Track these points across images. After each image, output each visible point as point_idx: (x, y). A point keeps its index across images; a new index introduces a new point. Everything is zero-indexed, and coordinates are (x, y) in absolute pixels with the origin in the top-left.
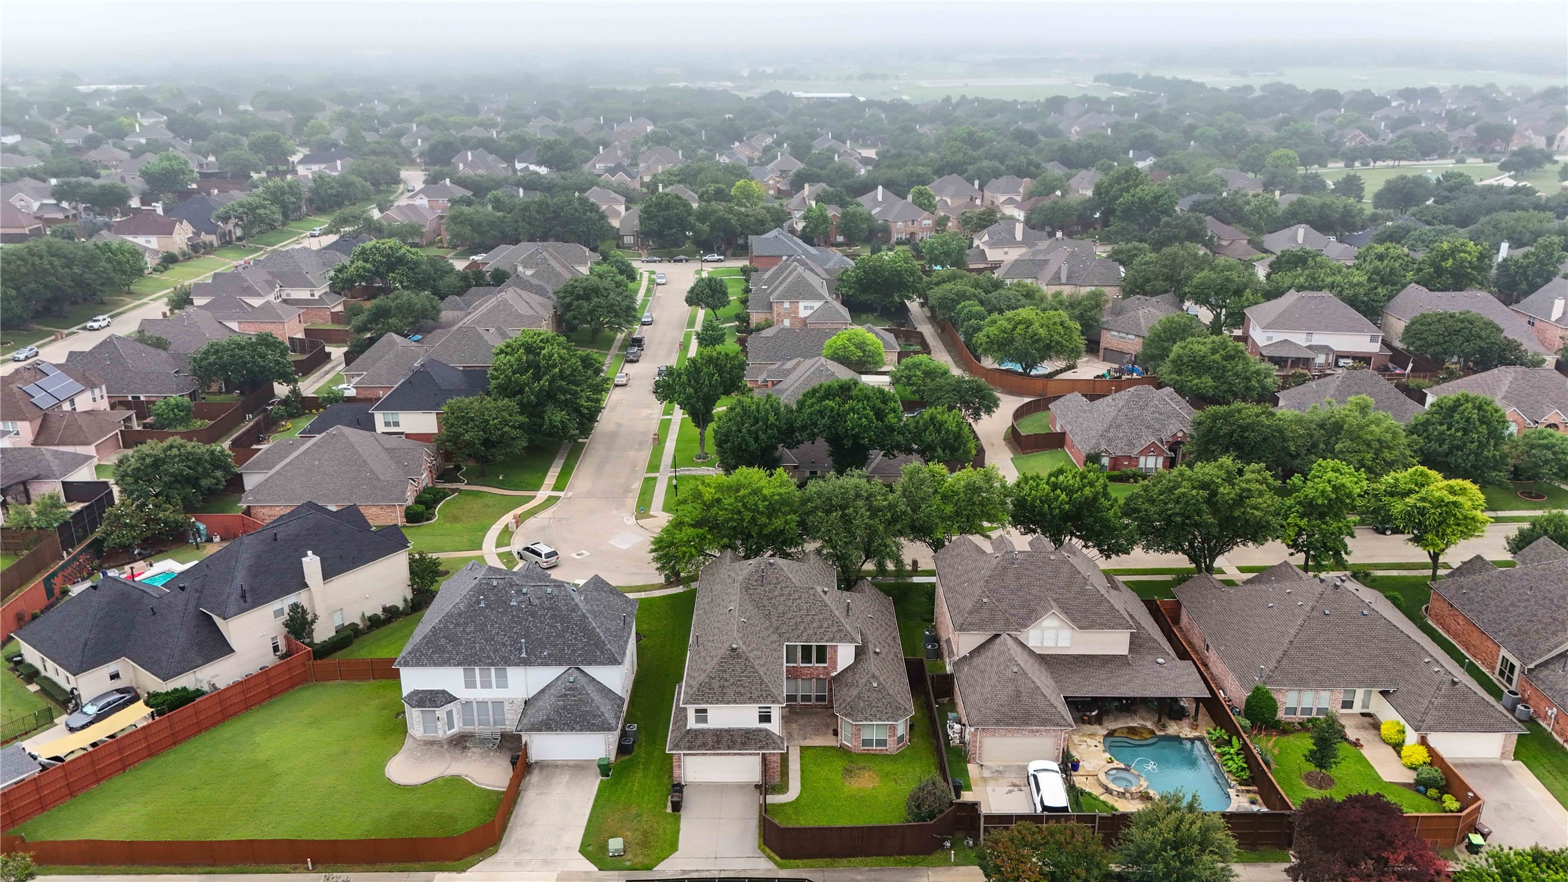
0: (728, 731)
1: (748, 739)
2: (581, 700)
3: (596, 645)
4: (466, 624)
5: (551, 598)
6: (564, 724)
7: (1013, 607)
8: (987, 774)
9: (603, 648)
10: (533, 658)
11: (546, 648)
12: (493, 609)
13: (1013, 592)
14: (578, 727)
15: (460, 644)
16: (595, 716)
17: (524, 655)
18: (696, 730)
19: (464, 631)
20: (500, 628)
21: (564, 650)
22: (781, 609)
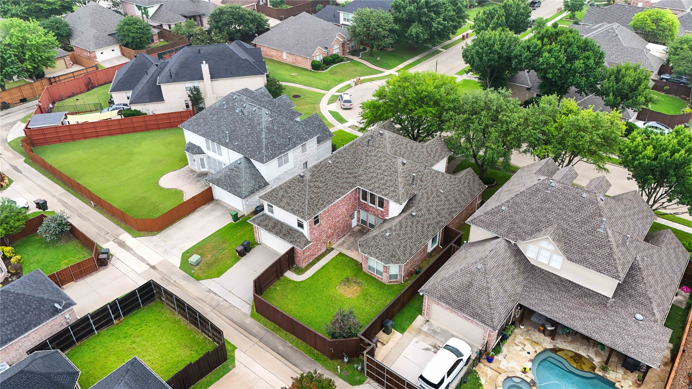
0: (282, 224)
1: (289, 233)
2: (238, 175)
3: (259, 148)
4: (214, 114)
5: (254, 114)
6: (225, 185)
7: (524, 221)
8: (425, 328)
9: (261, 151)
10: (230, 144)
11: (238, 141)
12: (228, 111)
13: (532, 211)
14: (229, 189)
15: (207, 124)
16: (239, 186)
17: (227, 141)
18: (268, 216)
19: (212, 118)
20: (226, 122)
21: (244, 145)
22: (370, 164)
